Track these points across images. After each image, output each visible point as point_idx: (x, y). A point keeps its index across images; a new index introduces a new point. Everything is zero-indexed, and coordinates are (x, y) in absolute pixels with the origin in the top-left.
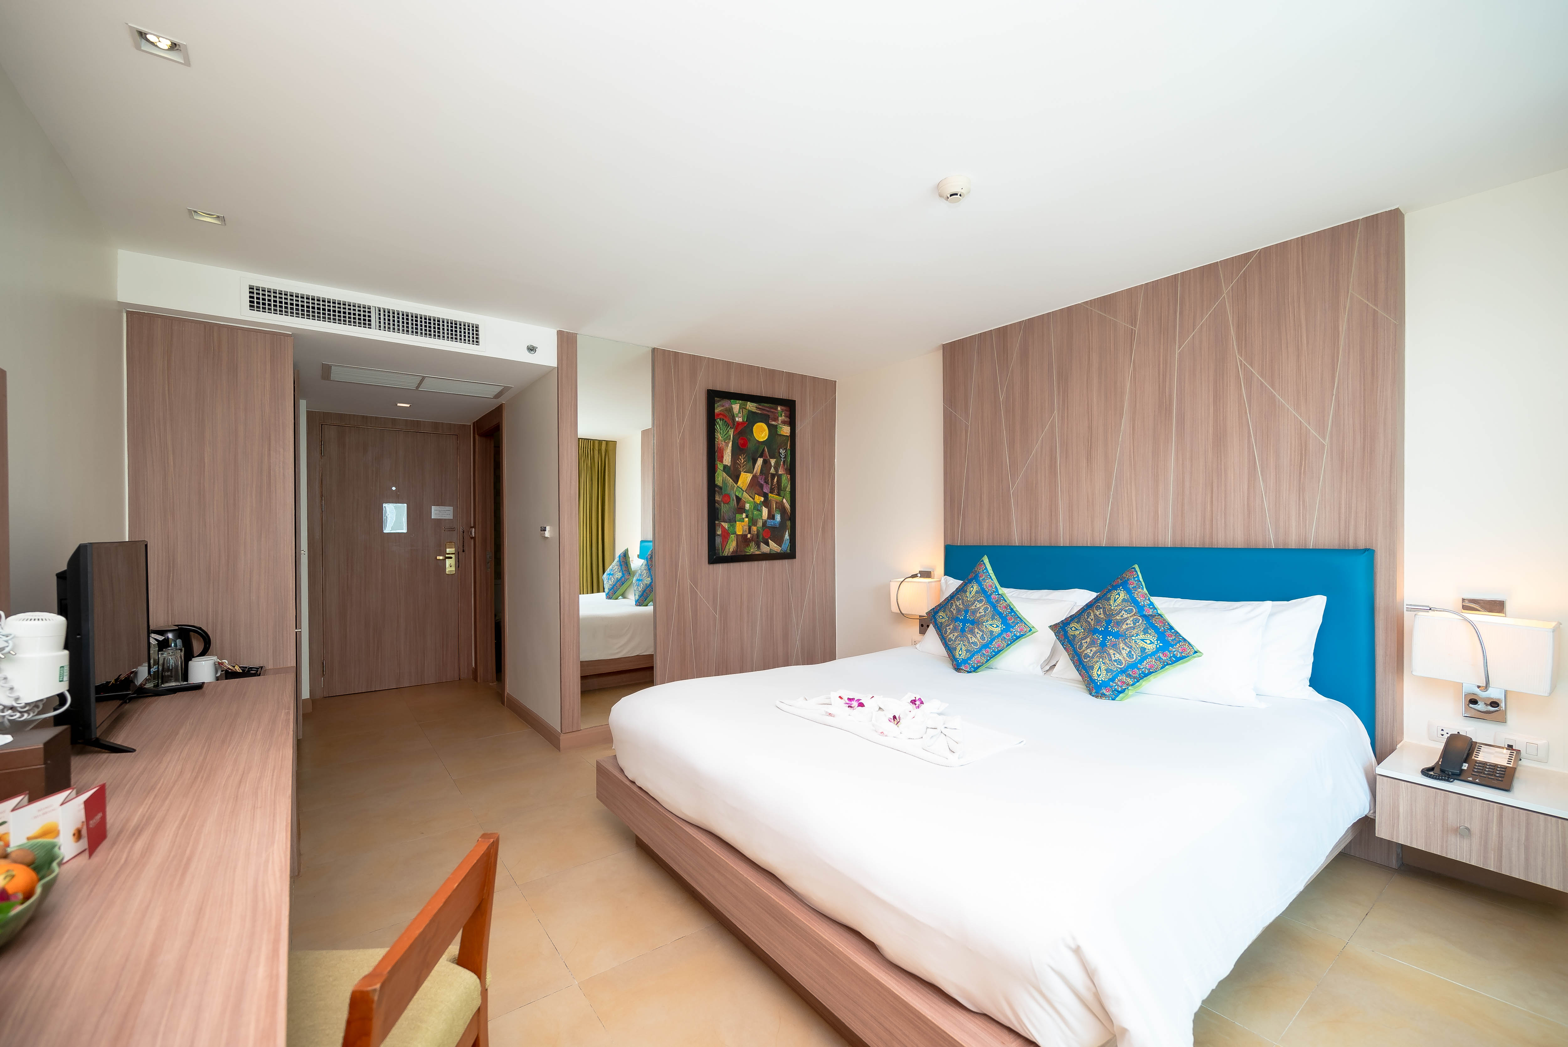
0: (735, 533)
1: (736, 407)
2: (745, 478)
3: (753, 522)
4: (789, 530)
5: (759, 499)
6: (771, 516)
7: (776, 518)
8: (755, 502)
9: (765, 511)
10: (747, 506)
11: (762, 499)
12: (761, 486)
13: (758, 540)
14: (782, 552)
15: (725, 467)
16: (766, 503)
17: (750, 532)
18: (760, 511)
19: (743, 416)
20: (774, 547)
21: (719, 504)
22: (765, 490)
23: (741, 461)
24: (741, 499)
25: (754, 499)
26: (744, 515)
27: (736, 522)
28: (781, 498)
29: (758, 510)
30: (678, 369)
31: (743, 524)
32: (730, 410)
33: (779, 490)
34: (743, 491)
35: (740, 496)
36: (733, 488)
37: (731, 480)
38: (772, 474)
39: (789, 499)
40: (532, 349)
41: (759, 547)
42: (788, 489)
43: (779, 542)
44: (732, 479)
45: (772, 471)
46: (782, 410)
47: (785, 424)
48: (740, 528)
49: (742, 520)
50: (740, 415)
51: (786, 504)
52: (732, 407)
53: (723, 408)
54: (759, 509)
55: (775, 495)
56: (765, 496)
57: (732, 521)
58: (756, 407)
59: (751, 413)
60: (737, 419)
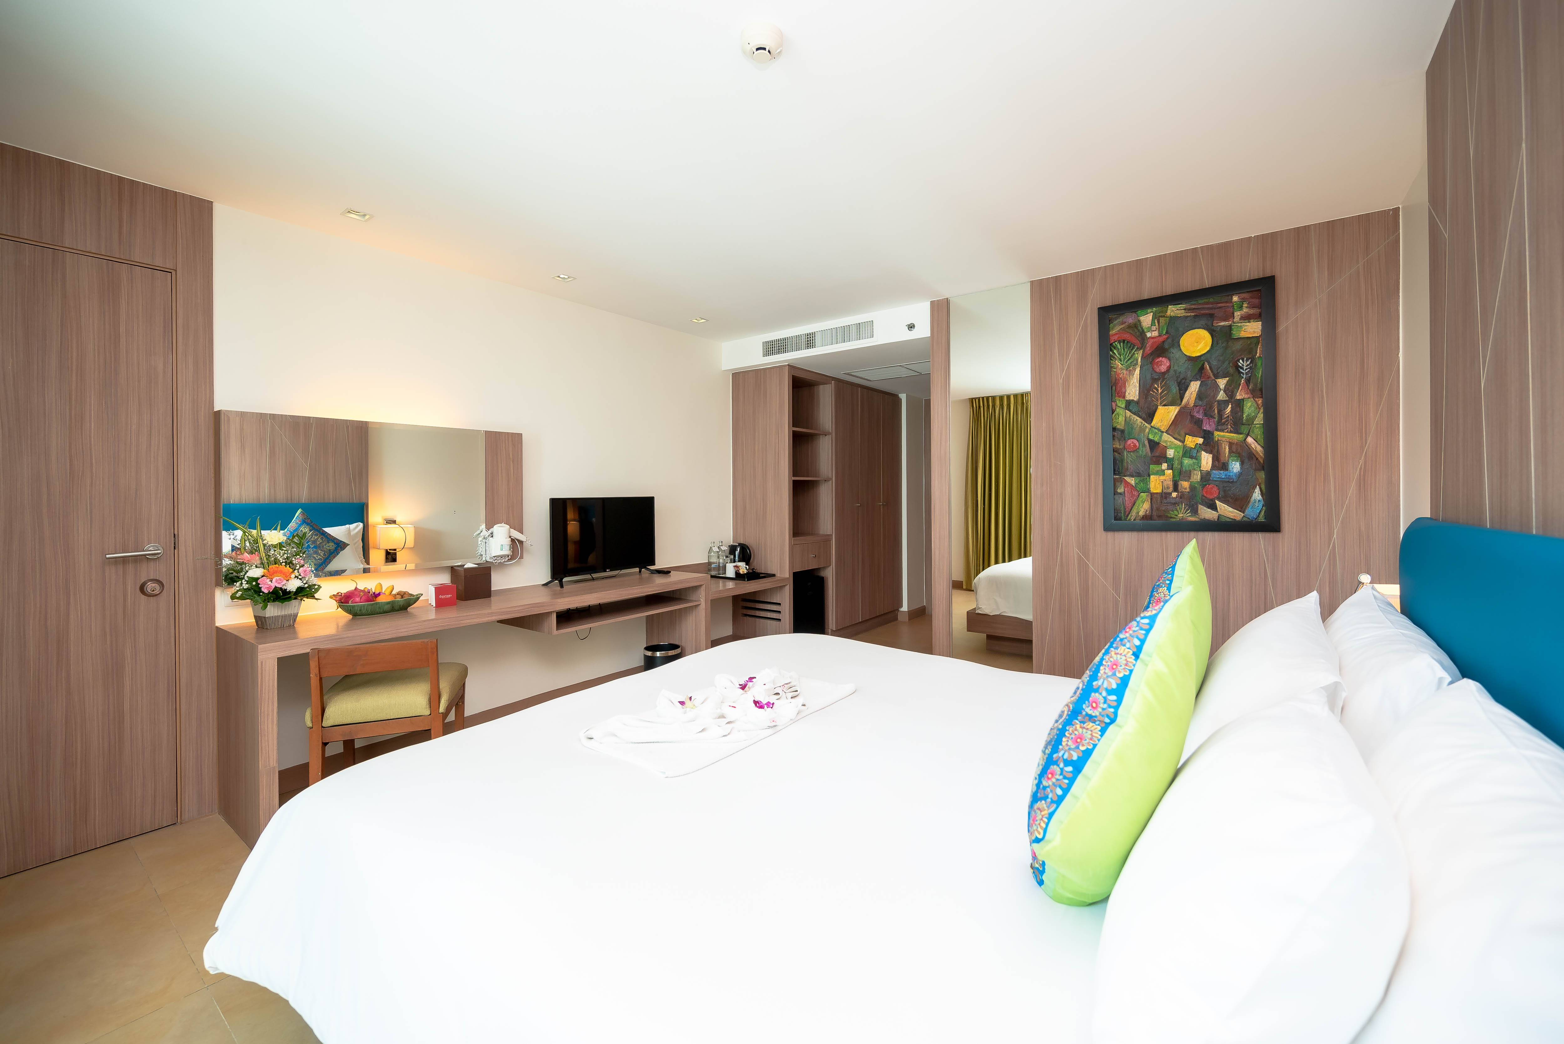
0: (1148, 491)
1: (1146, 319)
2: (1165, 415)
3: (1181, 474)
4: (1263, 487)
5: (1192, 441)
6: (1220, 464)
7: (1230, 467)
8: (1185, 447)
9: (1206, 460)
10: (1170, 453)
11: (1200, 441)
12: (1198, 423)
13: (1191, 501)
14: (1245, 519)
15: (1129, 403)
16: (1210, 445)
17: (1176, 488)
18: (1197, 458)
19: (1159, 329)
20: (1226, 511)
21: (1119, 454)
22: (1206, 427)
23: (1158, 390)
24: (1159, 443)
25: (1183, 442)
26: (1165, 466)
27: (1149, 476)
28: (1241, 436)
29: (1191, 457)
30: (1060, 295)
31: (1162, 478)
32: (1136, 327)
33: (1238, 424)
34: (1163, 432)
35: (1156, 439)
36: (1142, 430)
37: (1139, 420)
38: (1219, 401)
39: (1260, 437)
40: (911, 327)
41: (1195, 511)
42: (1259, 420)
43: (1240, 502)
44: (1140, 417)
45: (1222, 396)
46: (1243, 300)
47: (1245, 320)
48: (1156, 484)
49: (1162, 473)
50: (1154, 328)
51: (1255, 445)
52: (1139, 321)
53: (1123, 326)
54: (1195, 455)
55: (1227, 432)
56: (1207, 436)
57: (1144, 475)
58: (1185, 309)
59: (1173, 319)
60: (1149, 335)
